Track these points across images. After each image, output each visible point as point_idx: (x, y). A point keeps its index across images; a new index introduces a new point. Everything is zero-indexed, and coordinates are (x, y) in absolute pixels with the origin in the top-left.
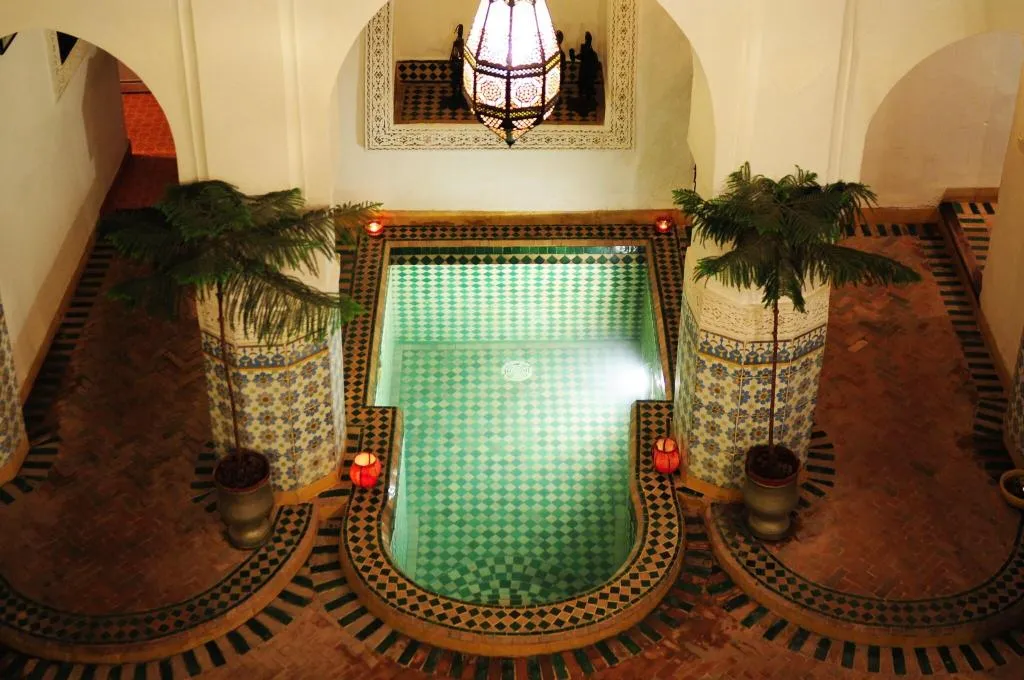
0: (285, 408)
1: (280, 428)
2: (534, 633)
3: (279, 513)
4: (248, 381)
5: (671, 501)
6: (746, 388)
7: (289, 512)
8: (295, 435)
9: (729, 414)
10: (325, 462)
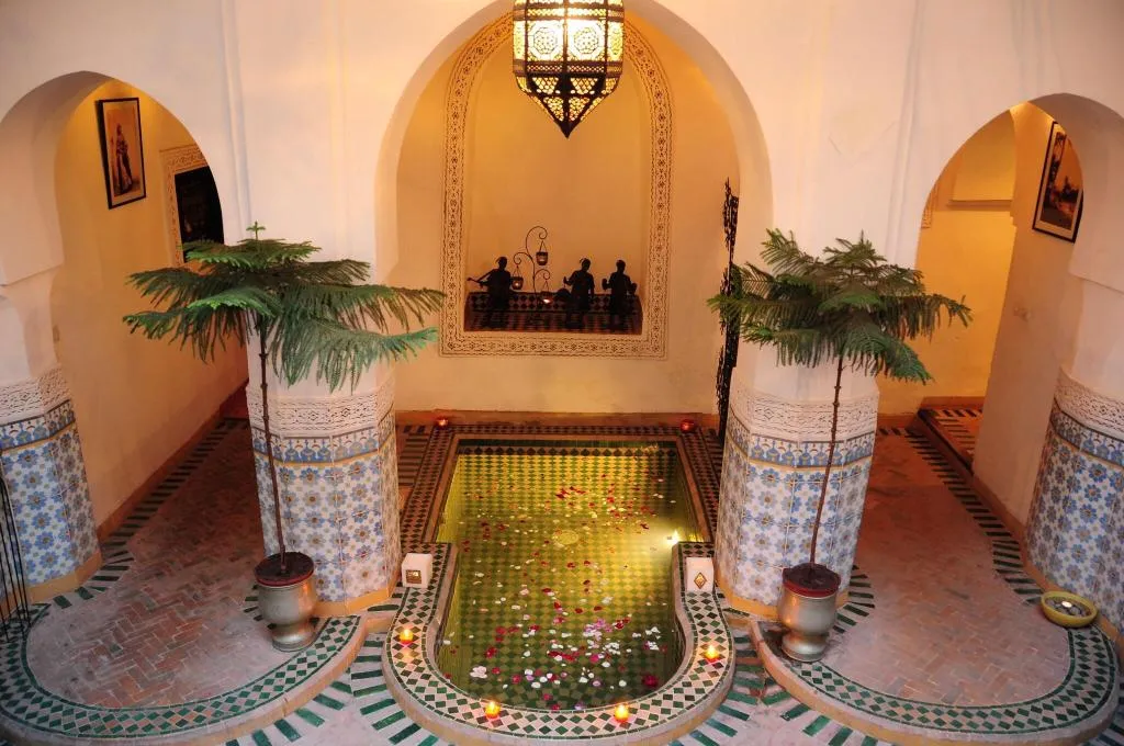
0: (332, 510)
1: (327, 532)
2: (582, 738)
3: (327, 623)
4: (295, 477)
5: (718, 619)
6: (798, 494)
7: (337, 622)
8: (342, 540)
9: (780, 524)
10: (375, 575)
